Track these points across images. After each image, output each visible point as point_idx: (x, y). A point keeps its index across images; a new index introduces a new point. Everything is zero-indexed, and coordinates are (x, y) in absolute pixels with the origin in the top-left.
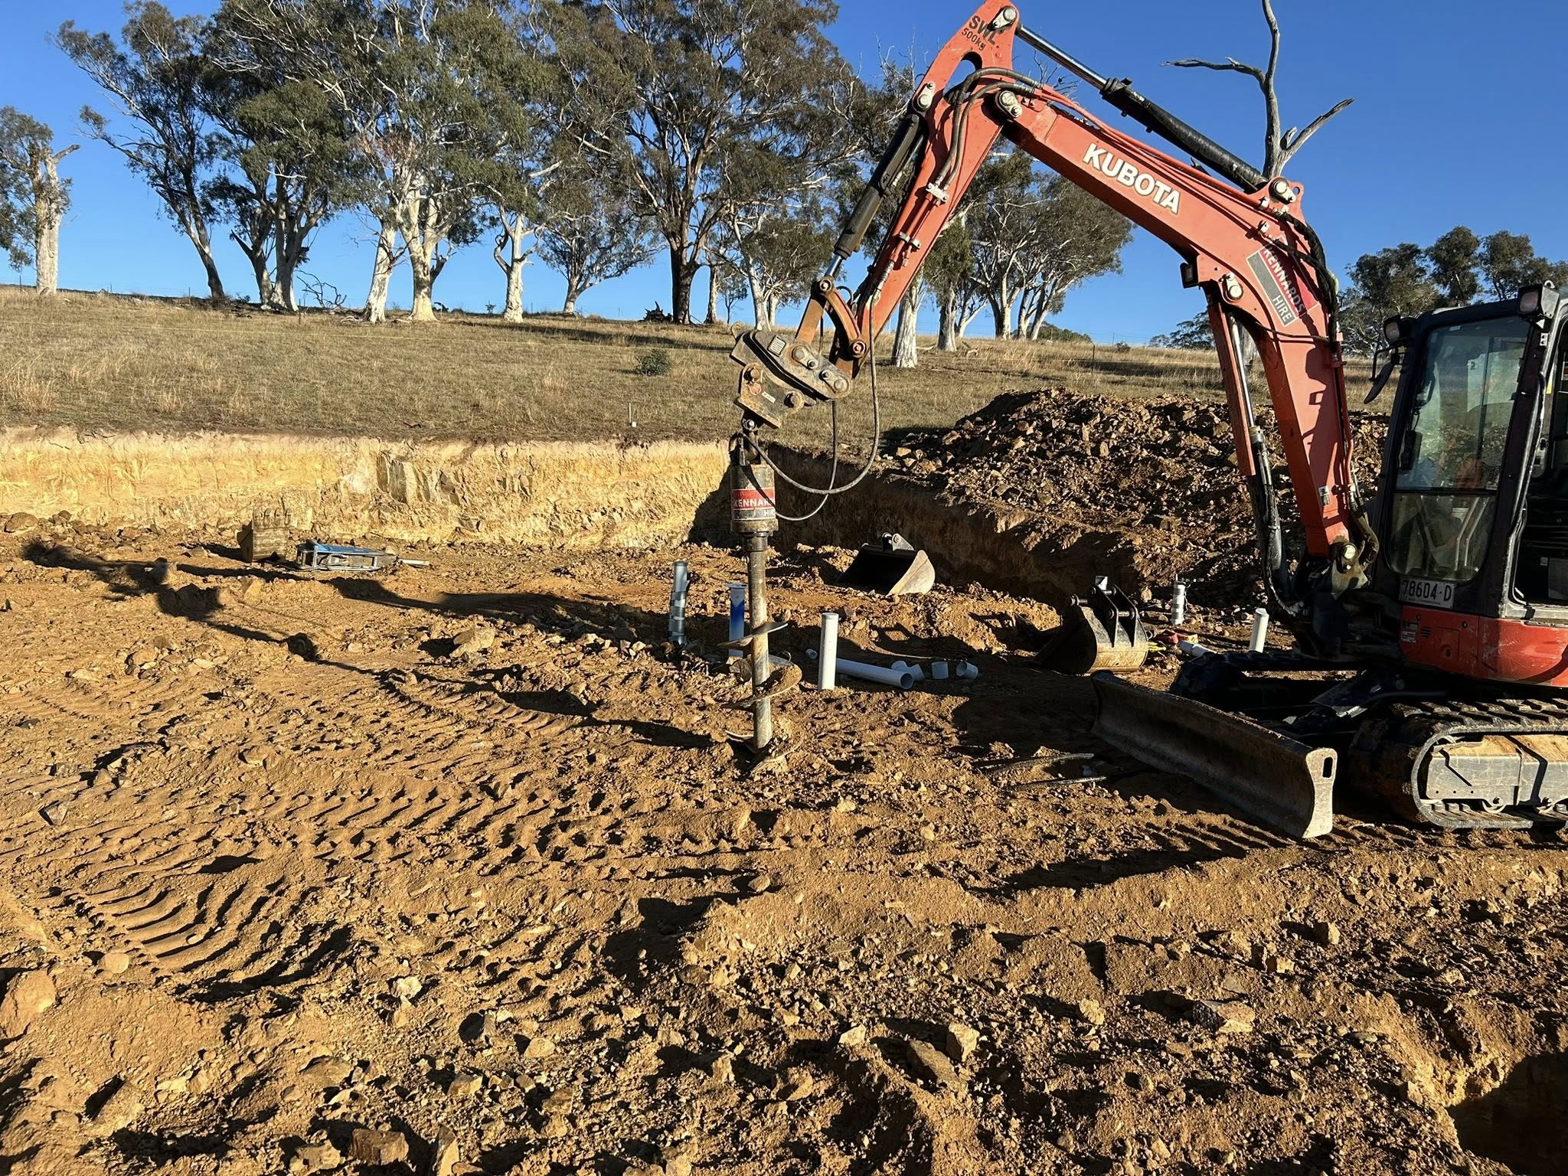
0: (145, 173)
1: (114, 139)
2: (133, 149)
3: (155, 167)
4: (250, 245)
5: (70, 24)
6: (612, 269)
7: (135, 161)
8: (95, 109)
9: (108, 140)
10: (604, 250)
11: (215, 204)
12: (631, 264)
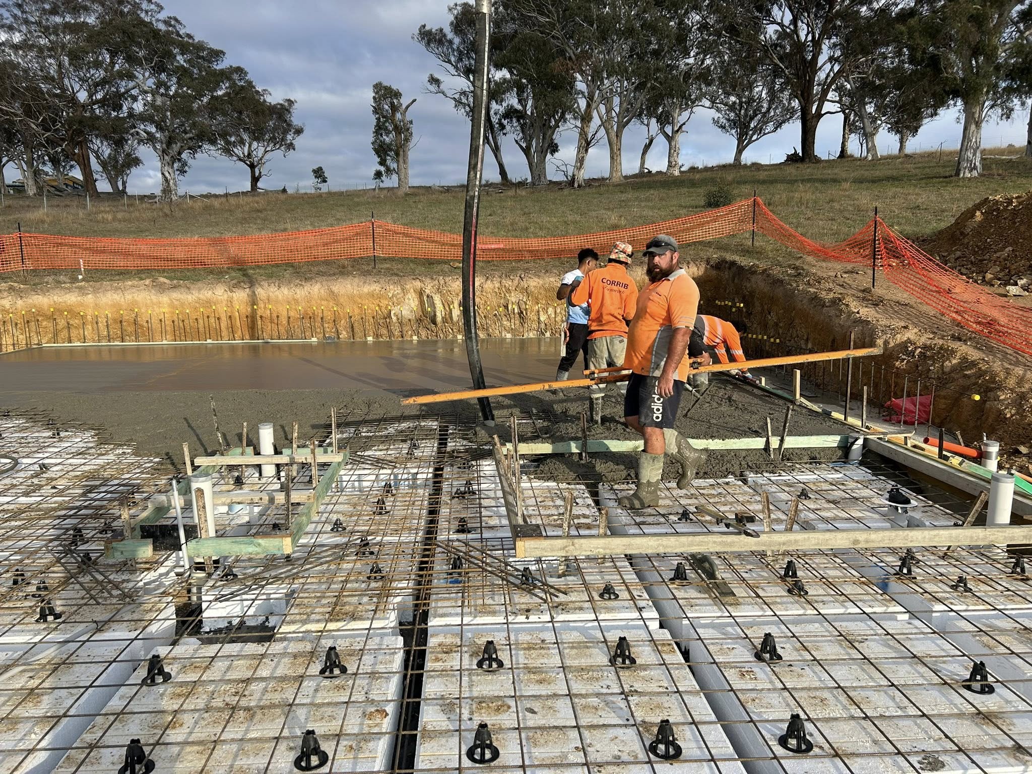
0: (463, 110)
1: (446, 91)
2: (457, 96)
3: (469, 105)
4: (524, 145)
5: (424, 26)
6: (770, 126)
7: (458, 102)
8: (436, 76)
9: (443, 93)
10: (764, 115)
11: (505, 122)
12: (784, 122)
